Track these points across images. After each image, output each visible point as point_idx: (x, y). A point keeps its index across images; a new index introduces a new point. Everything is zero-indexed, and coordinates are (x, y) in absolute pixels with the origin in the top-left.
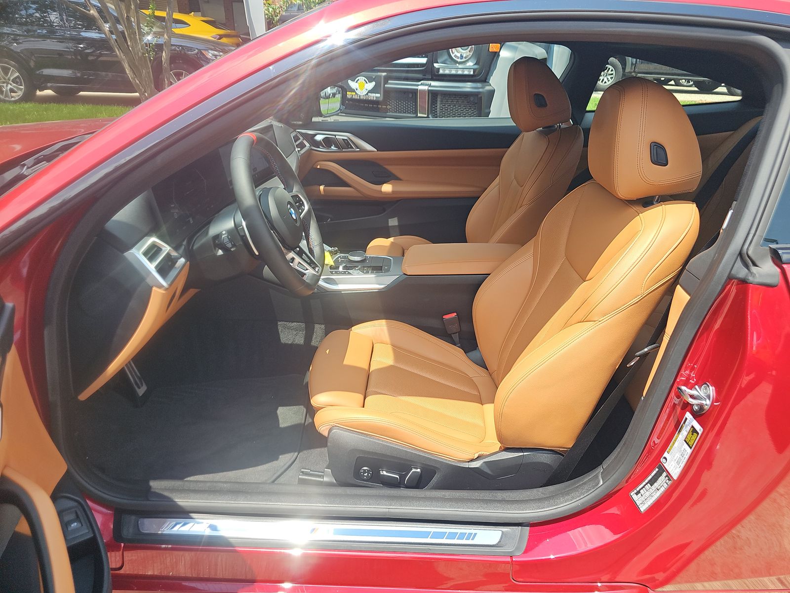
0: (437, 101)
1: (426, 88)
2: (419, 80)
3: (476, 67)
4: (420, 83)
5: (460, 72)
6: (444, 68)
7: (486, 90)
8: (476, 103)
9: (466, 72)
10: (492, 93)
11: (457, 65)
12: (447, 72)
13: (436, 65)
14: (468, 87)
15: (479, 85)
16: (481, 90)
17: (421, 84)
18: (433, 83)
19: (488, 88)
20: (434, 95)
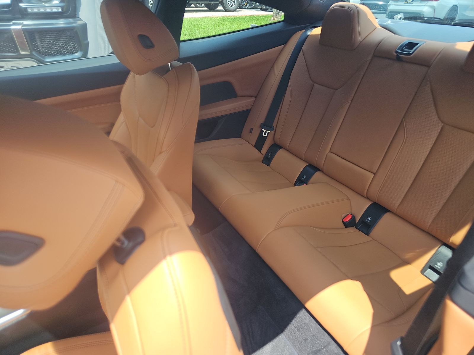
0: (35, 38)
1: (19, 27)
2: (10, 20)
3: (62, 4)
4: (11, 23)
5: (48, 10)
6: (32, 8)
7: (79, 24)
8: (74, 37)
9: (55, 10)
10: (84, 27)
11: (44, 3)
12: (36, 11)
13: (22, 5)
14: (61, 23)
15: (71, 20)
16: (74, 25)
17: (14, 24)
18: (25, 22)
19: (79, 22)
20: (30, 34)
